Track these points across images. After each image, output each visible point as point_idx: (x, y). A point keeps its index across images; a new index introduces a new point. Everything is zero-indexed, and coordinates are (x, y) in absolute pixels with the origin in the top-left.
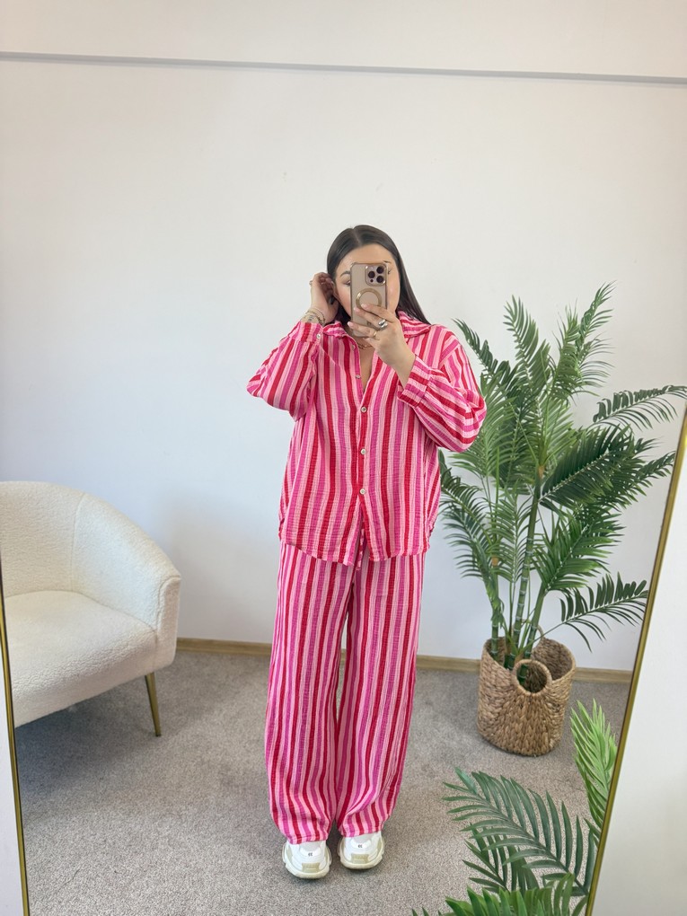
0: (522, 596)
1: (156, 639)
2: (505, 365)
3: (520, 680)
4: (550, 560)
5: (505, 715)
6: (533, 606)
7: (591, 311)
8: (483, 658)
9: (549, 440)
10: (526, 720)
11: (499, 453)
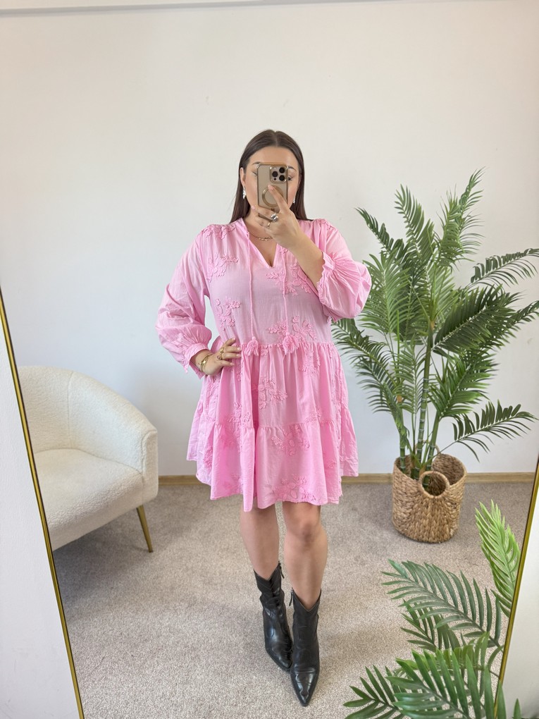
0: (422, 423)
1: (143, 479)
2: (399, 242)
3: (424, 486)
4: (442, 394)
5: (415, 514)
6: (431, 429)
7: (467, 193)
8: (394, 473)
9: (437, 299)
10: (431, 517)
11: (398, 313)
